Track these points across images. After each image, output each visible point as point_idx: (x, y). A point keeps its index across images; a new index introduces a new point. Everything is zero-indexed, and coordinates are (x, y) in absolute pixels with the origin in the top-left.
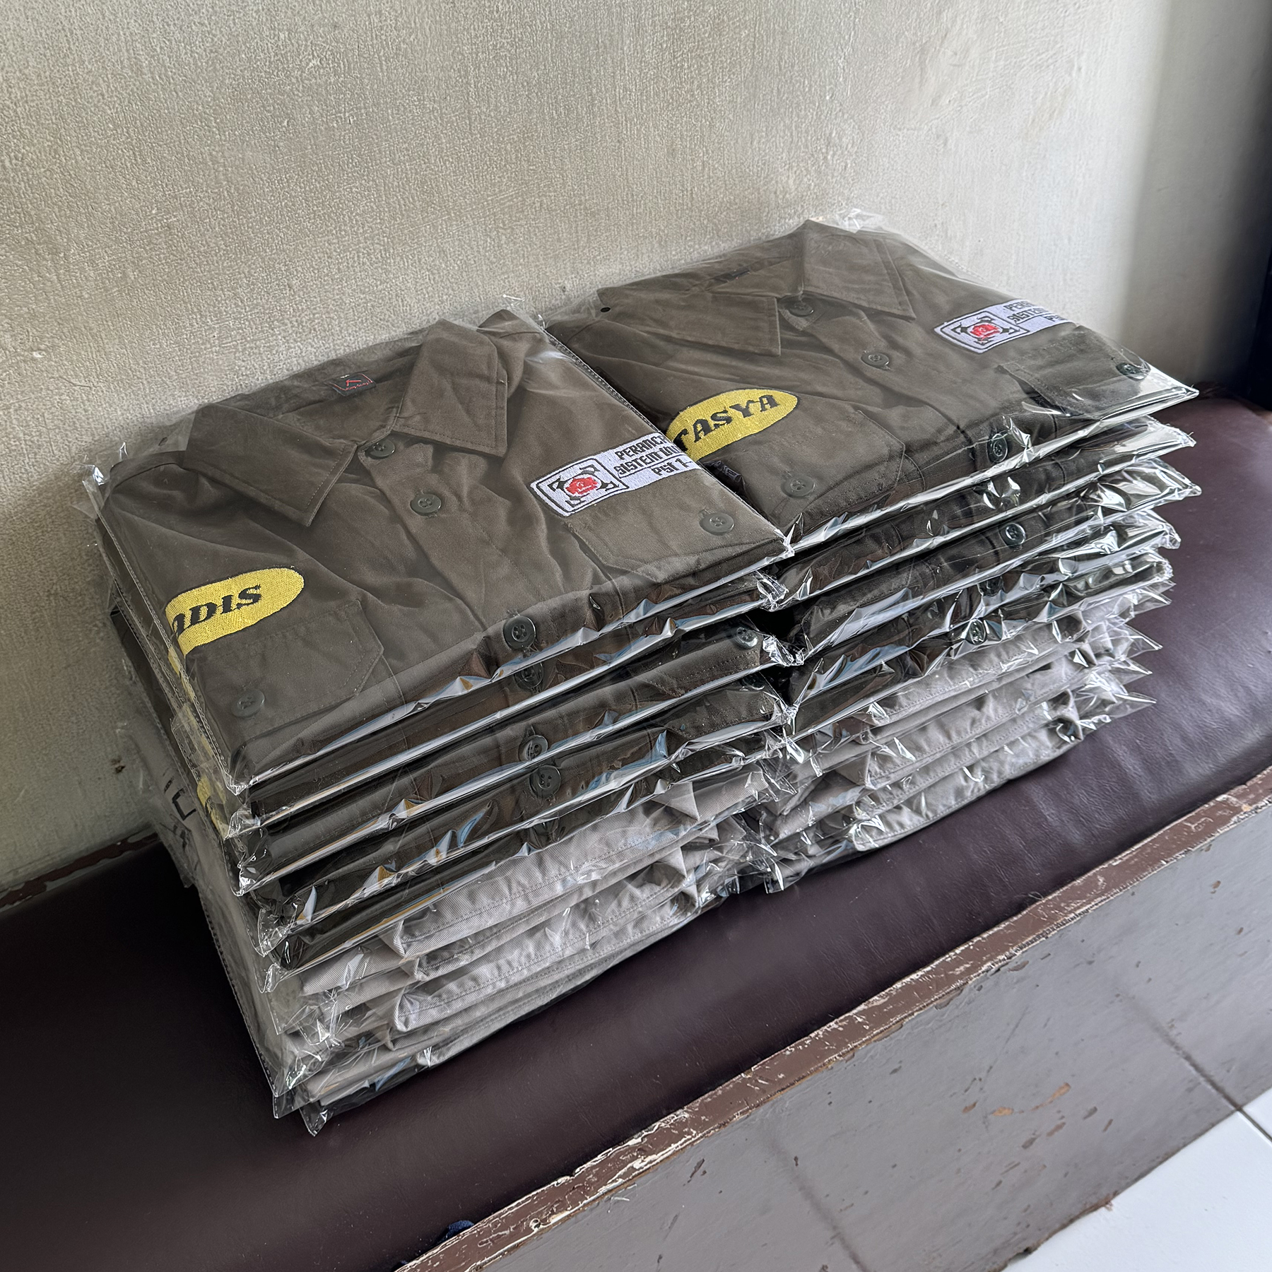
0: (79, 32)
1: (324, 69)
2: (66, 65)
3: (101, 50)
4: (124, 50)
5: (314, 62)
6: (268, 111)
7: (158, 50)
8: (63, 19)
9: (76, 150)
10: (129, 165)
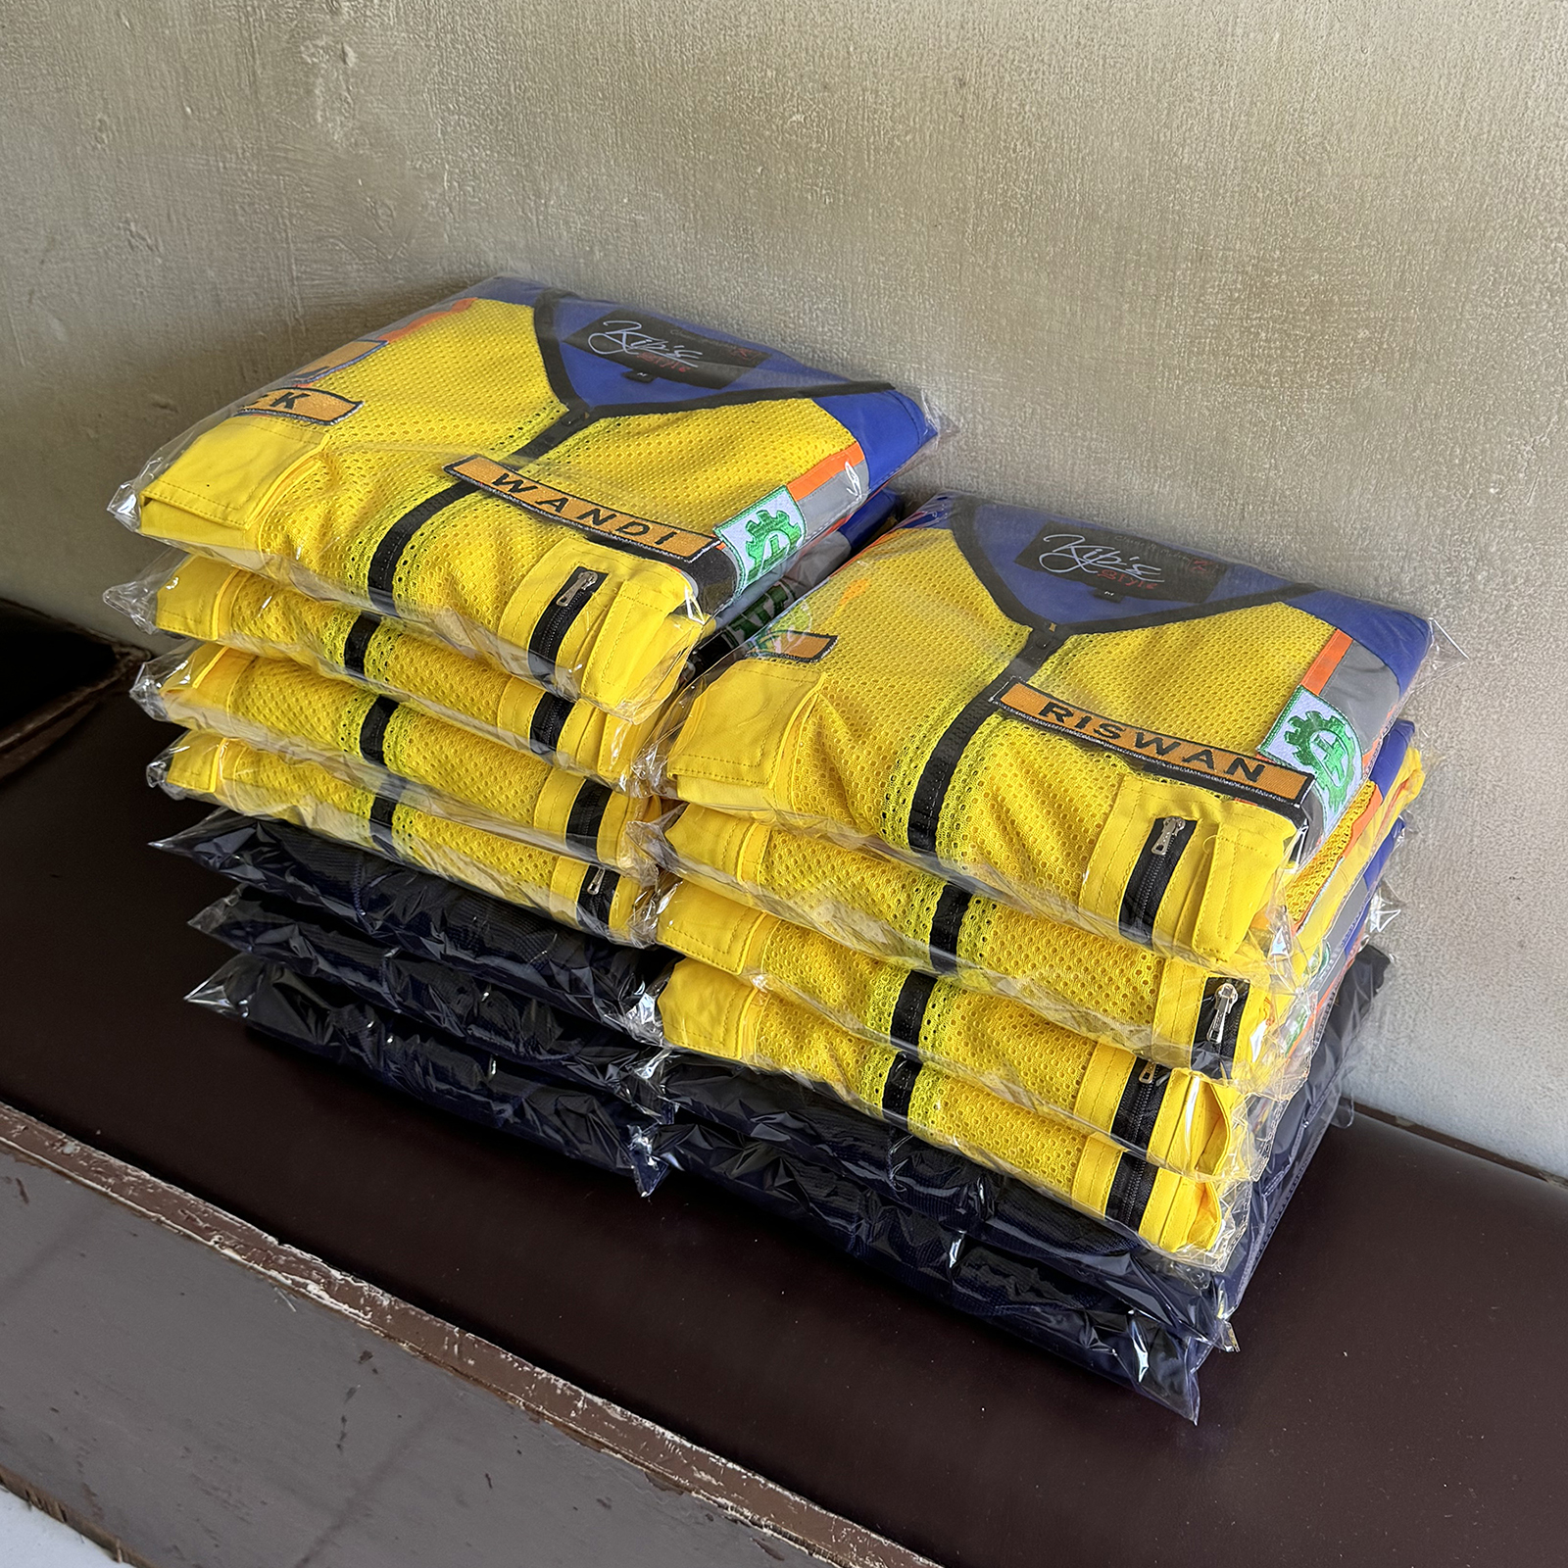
1: (806, 127)
5: (798, 116)
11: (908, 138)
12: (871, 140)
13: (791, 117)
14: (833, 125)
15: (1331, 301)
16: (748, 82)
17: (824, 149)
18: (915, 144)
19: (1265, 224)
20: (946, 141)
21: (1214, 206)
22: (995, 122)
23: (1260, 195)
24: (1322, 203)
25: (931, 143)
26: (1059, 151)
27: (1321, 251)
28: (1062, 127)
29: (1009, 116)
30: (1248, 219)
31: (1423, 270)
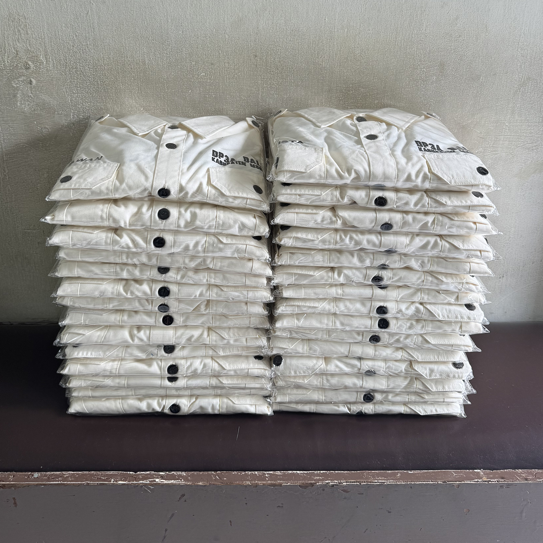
0: (128, 48)
1: (206, 76)
2: (122, 57)
3: (134, 55)
4: (141, 56)
5: (203, 74)
6: (185, 86)
7: (152, 59)
8: (123, 43)
9: (121, 84)
10: (136, 92)
11: (239, 74)
12: (227, 76)
13: (201, 74)
14: (215, 74)
15: (367, 95)
16: (186, 66)
17: (212, 82)
18: (242, 75)
19: (347, 78)
20: (252, 73)
21: (333, 76)
22: (267, 65)
23: (345, 71)
24: (362, 70)
25: (247, 74)
26: (286, 69)
27: (363, 82)
28: (287, 63)
29: (271, 63)
30: (342, 78)
31: (390, 82)
